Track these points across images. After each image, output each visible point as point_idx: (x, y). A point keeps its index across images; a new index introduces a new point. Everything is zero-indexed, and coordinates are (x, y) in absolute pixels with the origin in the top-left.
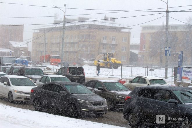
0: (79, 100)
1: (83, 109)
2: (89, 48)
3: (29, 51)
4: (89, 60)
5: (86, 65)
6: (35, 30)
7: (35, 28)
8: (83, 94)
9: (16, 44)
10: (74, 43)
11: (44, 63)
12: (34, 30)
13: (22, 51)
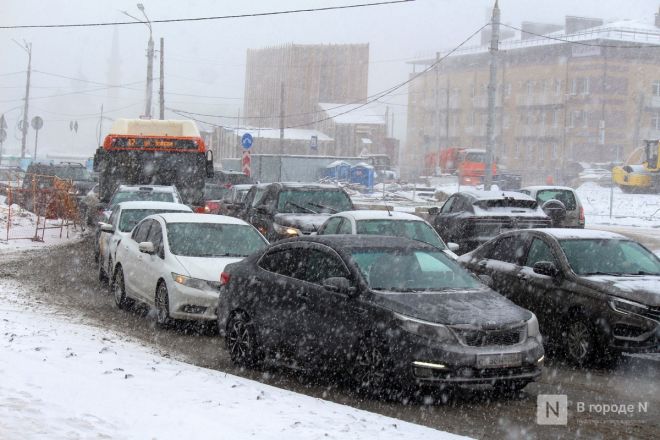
0: (406, 318)
1: (420, 363)
2: (603, 124)
3: (389, 136)
4: (602, 167)
5: (588, 183)
6: (416, 66)
7: (417, 59)
8: (432, 290)
9: (344, 115)
10: (550, 109)
11: (438, 179)
12: (414, 63)
13: (365, 135)
